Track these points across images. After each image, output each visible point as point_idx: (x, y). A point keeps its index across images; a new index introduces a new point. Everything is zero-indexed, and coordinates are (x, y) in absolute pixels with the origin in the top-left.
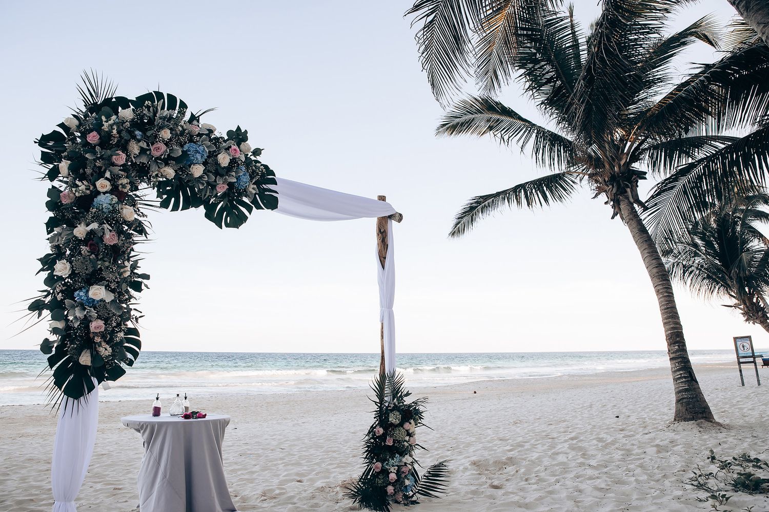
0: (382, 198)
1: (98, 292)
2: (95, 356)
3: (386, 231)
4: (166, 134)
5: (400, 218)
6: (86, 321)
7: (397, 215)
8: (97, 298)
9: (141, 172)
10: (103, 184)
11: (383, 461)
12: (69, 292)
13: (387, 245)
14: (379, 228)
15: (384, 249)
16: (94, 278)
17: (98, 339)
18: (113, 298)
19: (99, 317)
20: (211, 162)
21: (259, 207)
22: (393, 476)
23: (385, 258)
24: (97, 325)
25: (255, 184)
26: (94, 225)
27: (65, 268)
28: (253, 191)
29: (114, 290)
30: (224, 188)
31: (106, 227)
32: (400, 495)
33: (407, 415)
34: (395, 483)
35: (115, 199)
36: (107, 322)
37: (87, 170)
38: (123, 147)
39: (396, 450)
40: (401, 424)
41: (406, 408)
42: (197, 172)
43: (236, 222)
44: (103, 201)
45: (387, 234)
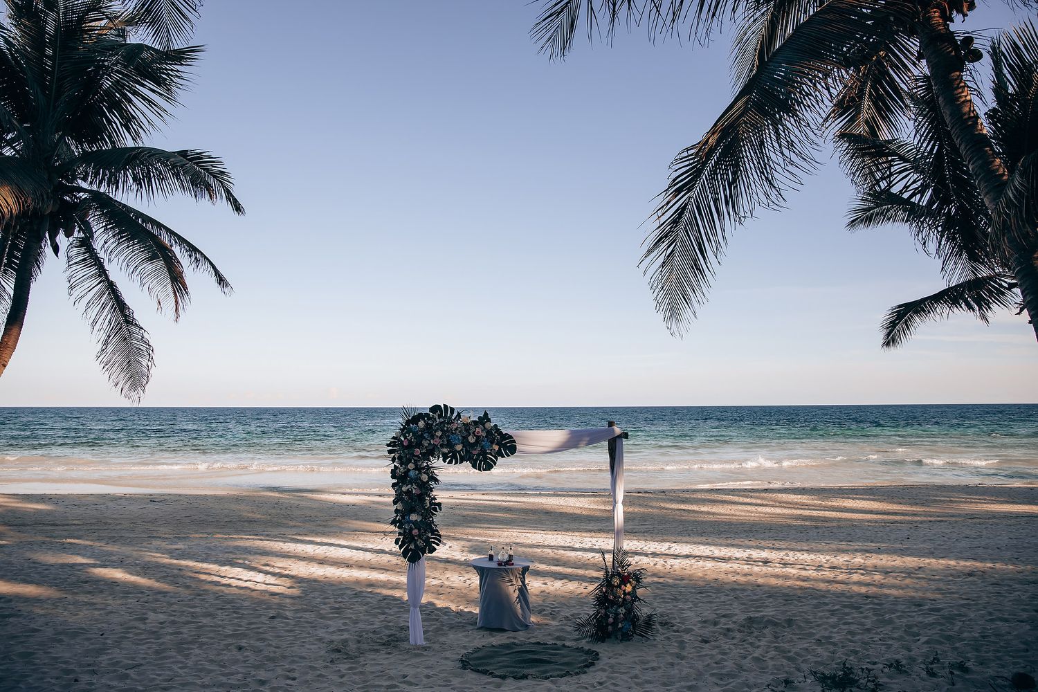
1: (414, 517)
2: (416, 546)
3: (614, 449)
4: (439, 433)
5: (626, 436)
6: (411, 530)
7: (623, 435)
8: (414, 520)
9: (431, 452)
10: (411, 466)
11: (607, 608)
12: (403, 517)
14: (609, 447)
16: (412, 510)
17: (416, 538)
18: (421, 519)
19: (415, 528)
20: (464, 441)
21: (503, 457)
22: (611, 620)
24: (415, 532)
25: (496, 444)
26: (409, 486)
27: (400, 506)
28: (496, 448)
29: (421, 515)
30: (476, 452)
31: (414, 486)
32: (620, 633)
33: (625, 580)
34: (612, 624)
35: (417, 472)
36: (419, 530)
37: (404, 460)
38: (419, 445)
39: (613, 603)
40: (619, 586)
41: (626, 574)
42: (459, 447)
43: (489, 467)
44: (412, 474)
45: (614, 451)
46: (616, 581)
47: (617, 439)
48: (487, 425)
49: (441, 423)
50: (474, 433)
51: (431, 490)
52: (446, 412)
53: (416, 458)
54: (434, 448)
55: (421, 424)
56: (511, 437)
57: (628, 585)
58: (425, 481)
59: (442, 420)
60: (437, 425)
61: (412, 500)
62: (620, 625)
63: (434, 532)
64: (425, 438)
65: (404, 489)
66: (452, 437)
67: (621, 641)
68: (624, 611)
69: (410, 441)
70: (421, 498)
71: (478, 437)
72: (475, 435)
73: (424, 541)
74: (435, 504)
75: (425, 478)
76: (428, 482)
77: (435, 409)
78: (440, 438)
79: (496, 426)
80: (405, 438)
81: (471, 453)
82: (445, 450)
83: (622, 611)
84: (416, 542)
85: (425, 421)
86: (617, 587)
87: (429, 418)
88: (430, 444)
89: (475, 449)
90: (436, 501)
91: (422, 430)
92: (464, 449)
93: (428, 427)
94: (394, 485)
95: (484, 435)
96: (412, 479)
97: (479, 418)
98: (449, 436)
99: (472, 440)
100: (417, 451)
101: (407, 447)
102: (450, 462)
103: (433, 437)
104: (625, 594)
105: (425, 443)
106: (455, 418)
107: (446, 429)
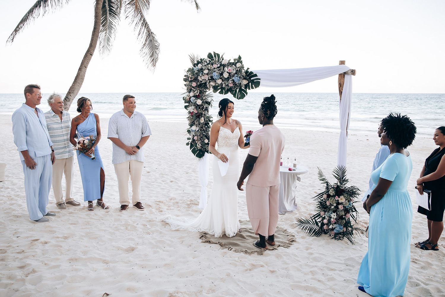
0: (342, 63)
1: (194, 128)
2: (197, 147)
8: (194, 130)
10: (191, 94)
17: (196, 142)
18: (198, 130)
19: (195, 135)
20: (222, 77)
21: (250, 89)
22: (325, 221)
28: (245, 82)
29: (199, 127)
31: (193, 108)
32: (333, 232)
33: (339, 192)
34: (326, 224)
35: (195, 98)
36: (198, 137)
38: (196, 80)
40: (334, 196)
41: (343, 188)
42: (219, 82)
44: (192, 100)
45: (342, 85)
46: (332, 192)
47: (346, 75)
49: (208, 64)
53: (194, 89)
54: (206, 83)
55: (199, 66)
56: (256, 75)
57: (342, 197)
58: (199, 104)
60: (205, 66)
64: (199, 75)
68: (335, 216)
73: (201, 144)
75: (199, 102)
76: (202, 105)
78: (207, 75)
82: (213, 84)
84: (197, 145)
86: (332, 196)
91: (199, 70)
92: (223, 83)
94: (186, 107)
96: (192, 103)
98: (212, 73)
100: (194, 84)
101: (191, 82)
103: (203, 74)
104: (338, 203)
105: (200, 79)
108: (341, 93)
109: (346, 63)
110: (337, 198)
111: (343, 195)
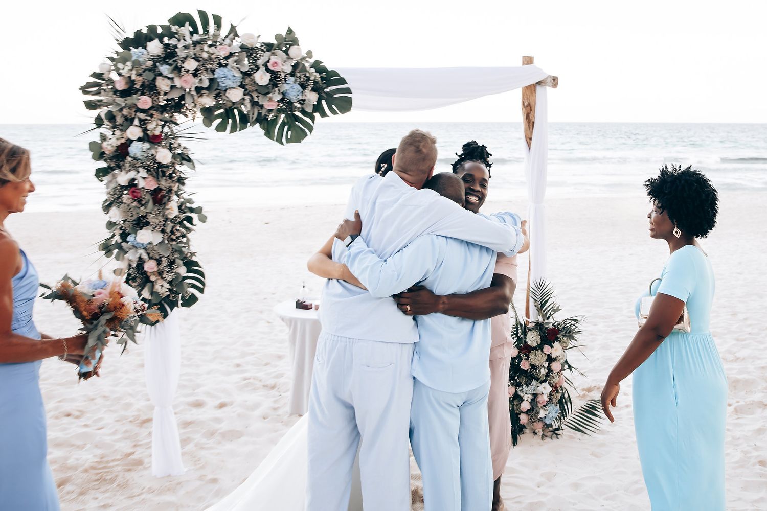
0: (528, 61)
1: (145, 236)
2: (152, 293)
3: (532, 104)
4: (191, 65)
5: (555, 81)
6: (141, 263)
7: (549, 80)
8: (146, 242)
13: (533, 123)
14: (522, 100)
15: (529, 128)
16: (141, 223)
17: (153, 278)
18: (161, 240)
19: (151, 258)
20: (246, 81)
22: (526, 406)
23: (531, 139)
24: (150, 266)
25: (313, 90)
26: (132, 174)
27: (116, 215)
28: (312, 97)
29: (163, 231)
30: (273, 105)
31: (143, 173)
32: (540, 425)
33: (550, 335)
34: (527, 412)
35: (146, 145)
36: (159, 262)
37: (119, 120)
38: (150, 88)
39: (531, 376)
40: (540, 347)
41: (551, 326)
42: (235, 95)
43: (299, 136)
44: (136, 149)
45: (533, 108)
46: (533, 339)
47: (538, 88)
48: (293, 51)
49: (195, 43)
50: (266, 65)
51: (181, 181)
52: (205, 23)
53: (142, 116)
54: (182, 98)
55: (155, 47)
56: (343, 81)
57: (556, 344)
58: (164, 162)
59: (196, 37)
60: (186, 47)
61: (139, 201)
62: (542, 414)
63: (191, 265)
64: (160, 74)
65: (123, 178)
66: (219, 72)
67: (543, 437)
68: (549, 389)
69: (131, 82)
70: (159, 198)
71: (275, 75)
72: (268, 70)
73: (170, 283)
74: (192, 210)
75: (164, 156)
76: (173, 164)
77: (181, 19)
78: (195, 74)
79: (310, 54)
80: (120, 75)
81: (262, 106)
82: (208, 101)
83: (545, 389)
84: (153, 286)
85: (161, 42)
86: (535, 348)
87: (171, 35)
88: (173, 87)
89: (270, 99)
90: (194, 206)
91: (156, 60)
92: (247, 98)
93: (169, 54)
94: (101, 173)
95: (289, 69)
96: (135, 159)
97: (278, 37)
98: (213, 71)
99: (262, 78)
100: (145, 102)
101: (125, 93)
102: (221, 128)
103: (178, 69)
104: (550, 359)
105: (162, 85)
106: (227, 37)
107: (205, 55)
108: (531, 124)
109: (535, 61)
110: (547, 349)
111: (557, 339)
